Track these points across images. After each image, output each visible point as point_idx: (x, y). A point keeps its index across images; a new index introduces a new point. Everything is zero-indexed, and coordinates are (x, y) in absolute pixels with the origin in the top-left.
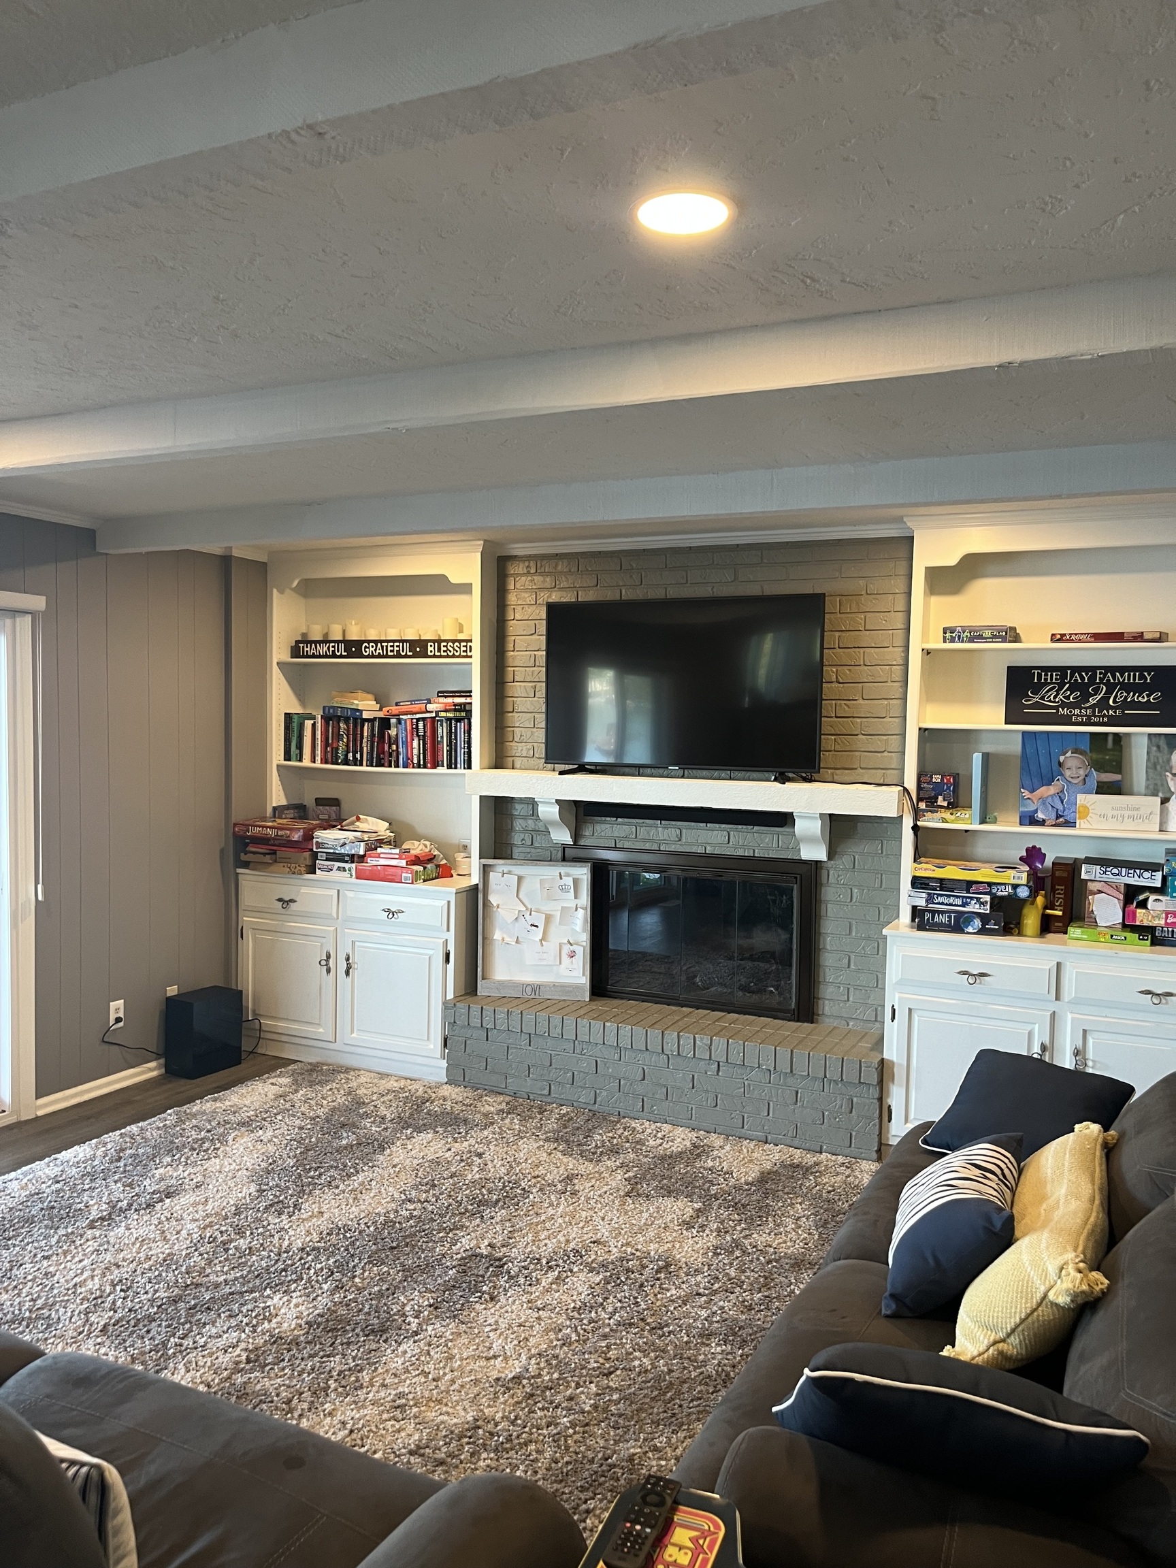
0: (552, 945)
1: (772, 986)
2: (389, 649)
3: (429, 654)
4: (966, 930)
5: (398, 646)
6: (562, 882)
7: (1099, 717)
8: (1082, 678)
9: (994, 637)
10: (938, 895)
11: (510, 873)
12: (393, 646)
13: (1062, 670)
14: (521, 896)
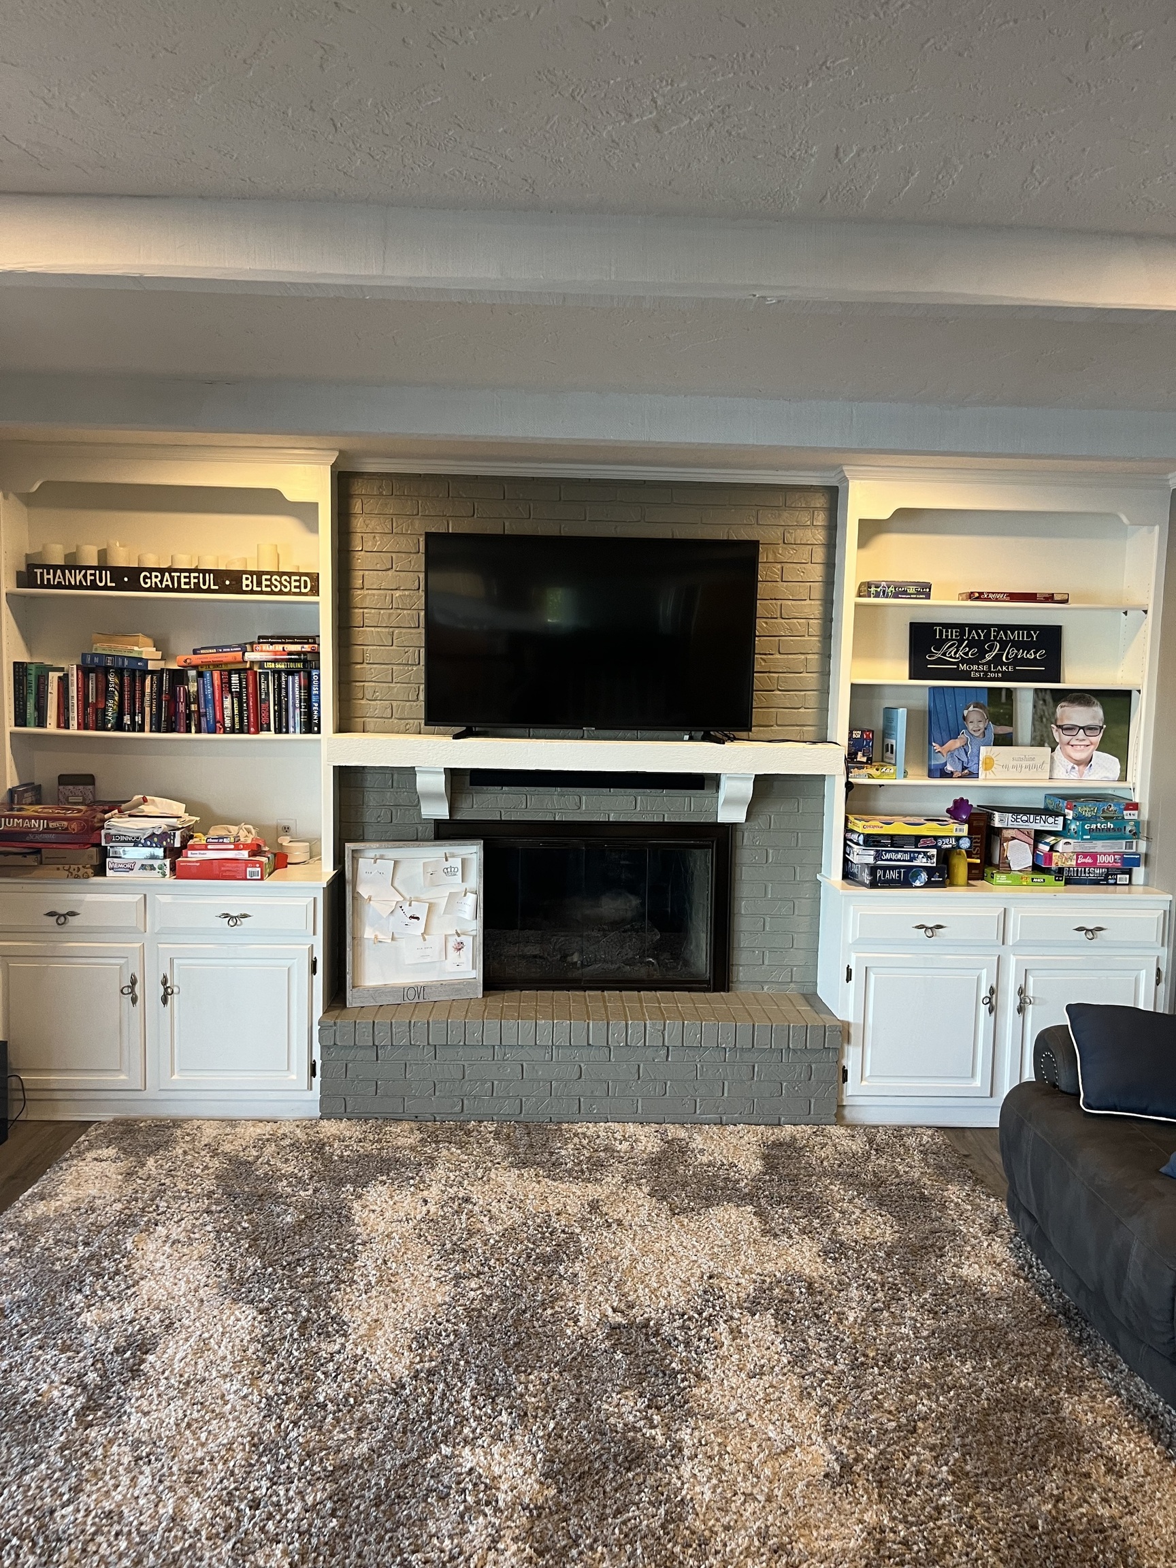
0: (435, 939)
1: (649, 957)
2: (183, 580)
3: (244, 588)
4: (914, 884)
5: (198, 578)
6: (448, 864)
7: (995, 672)
8: (979, 635)
9: (918, 593)
10: (886, 851)
11: (382, 857)
12: (189, 577)
13: (961, 627)
14: (396, 884)
